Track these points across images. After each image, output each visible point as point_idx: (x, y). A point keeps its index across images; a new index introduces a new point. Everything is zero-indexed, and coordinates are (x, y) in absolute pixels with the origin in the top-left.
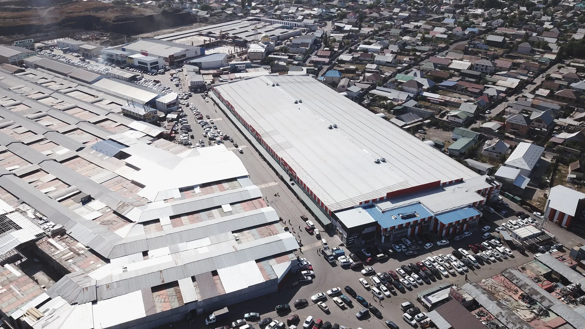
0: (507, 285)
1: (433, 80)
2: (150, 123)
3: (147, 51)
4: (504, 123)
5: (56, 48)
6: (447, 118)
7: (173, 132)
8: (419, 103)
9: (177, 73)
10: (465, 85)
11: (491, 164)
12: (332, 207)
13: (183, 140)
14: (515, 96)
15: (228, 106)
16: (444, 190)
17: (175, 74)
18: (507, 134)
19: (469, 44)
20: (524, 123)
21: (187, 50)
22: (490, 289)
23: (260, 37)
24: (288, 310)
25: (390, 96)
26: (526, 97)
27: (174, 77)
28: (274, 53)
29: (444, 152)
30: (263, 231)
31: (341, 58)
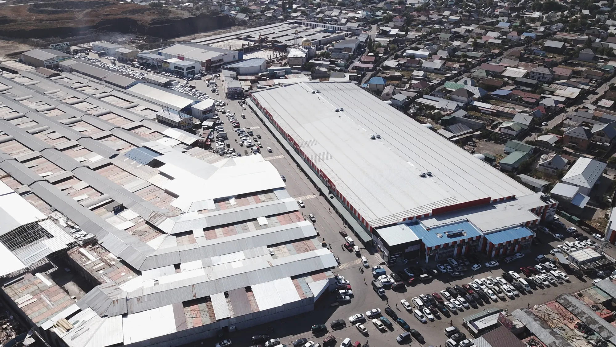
0: (561, 312)
1: (484, 89)
2: (185, 130)
3: (183, 56)
4: (563, 136)
5: (91, 52)
6: (500, 130)
7: (209, 140)
8: (469, 113)
9: (214, 78)
10: (519, 94)
11: (547, 180)
12: (373, 223)
13: (218, 148)
14: (575, 107)
15: (266, 114)
16: (494, 208)
17: (211, 79)
18: (565, 148)
19: (525, 50)
20: (584, 136)
21: (225, 54)
22: (543, 317)
23: (300, 41)
24: (325, 331)
25: (438, 105)
26: (587, 108)
27: (210, 83)
28: (315, 58)
29: (495, 166)
30: (299, 246)
31: (386, 64)
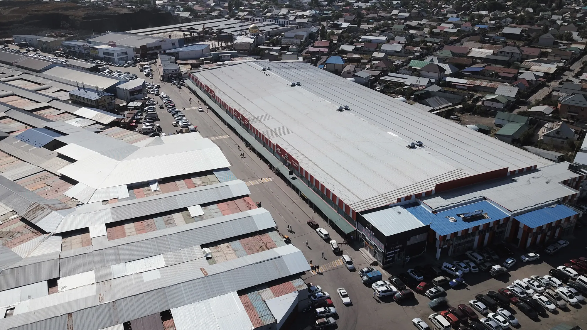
1: (455, 67)
2: (104, 110)
3: (115, 43)
4: (558, 106)
5: (12, 44)
6: (483, 103)
7: (134, 121)
8: (444, 89)
9: (150, 64)
10: (494, 70)
11: (558, 152)
12: (356, 206)
13: (146, 129)
14: (557, 81)
15: (207, 91)
16: (514, 181)
17: (146, 65)
18: (563, 119)
20: (585, 104)
21: (164, 41)
25: (407, 82)
26: (571, 81)
27: (144, 68)
28: (265, 45)
30: (250, 244)
31: (342, 48)
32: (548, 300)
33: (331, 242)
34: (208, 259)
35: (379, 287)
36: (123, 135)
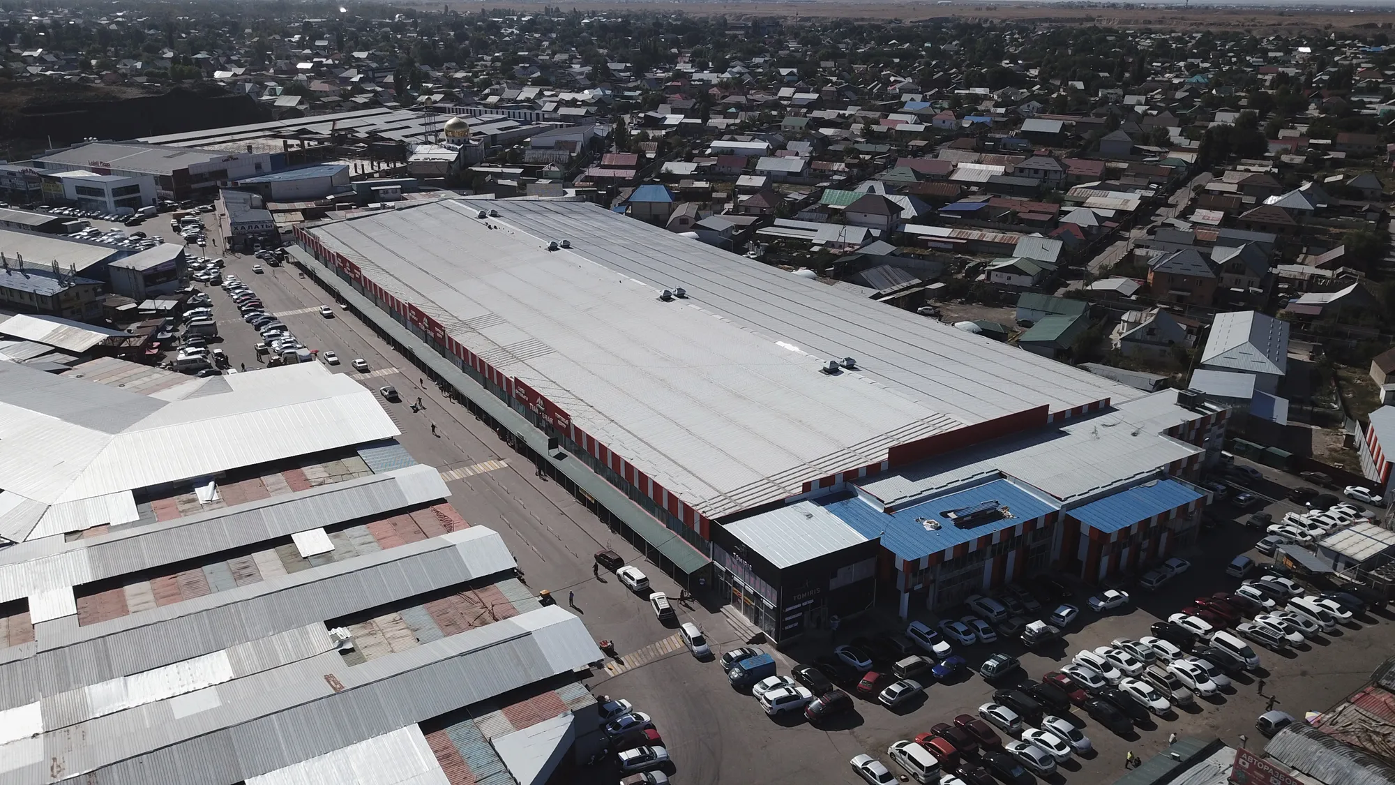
1: (922, 201)
3: (108, 165)
6: (989, 277)
7: (156, 344)
8: (901, 249)
9: (198, 213)
11: (1156, 372)
12: (708, 507)
14: (1143, 226)
15: (342, 268)
16: (1062, 434)
17: (188, 214)
22: (1371, 746)
25: (816, 237)
26: (1172, 226)
28: (483, 163)
30: (451, 611)
31: (667, 169)
32: (1152, 689)
33: (652, 596)
34: (344, 652)
35: (770, 691)
36: (123, 375)
